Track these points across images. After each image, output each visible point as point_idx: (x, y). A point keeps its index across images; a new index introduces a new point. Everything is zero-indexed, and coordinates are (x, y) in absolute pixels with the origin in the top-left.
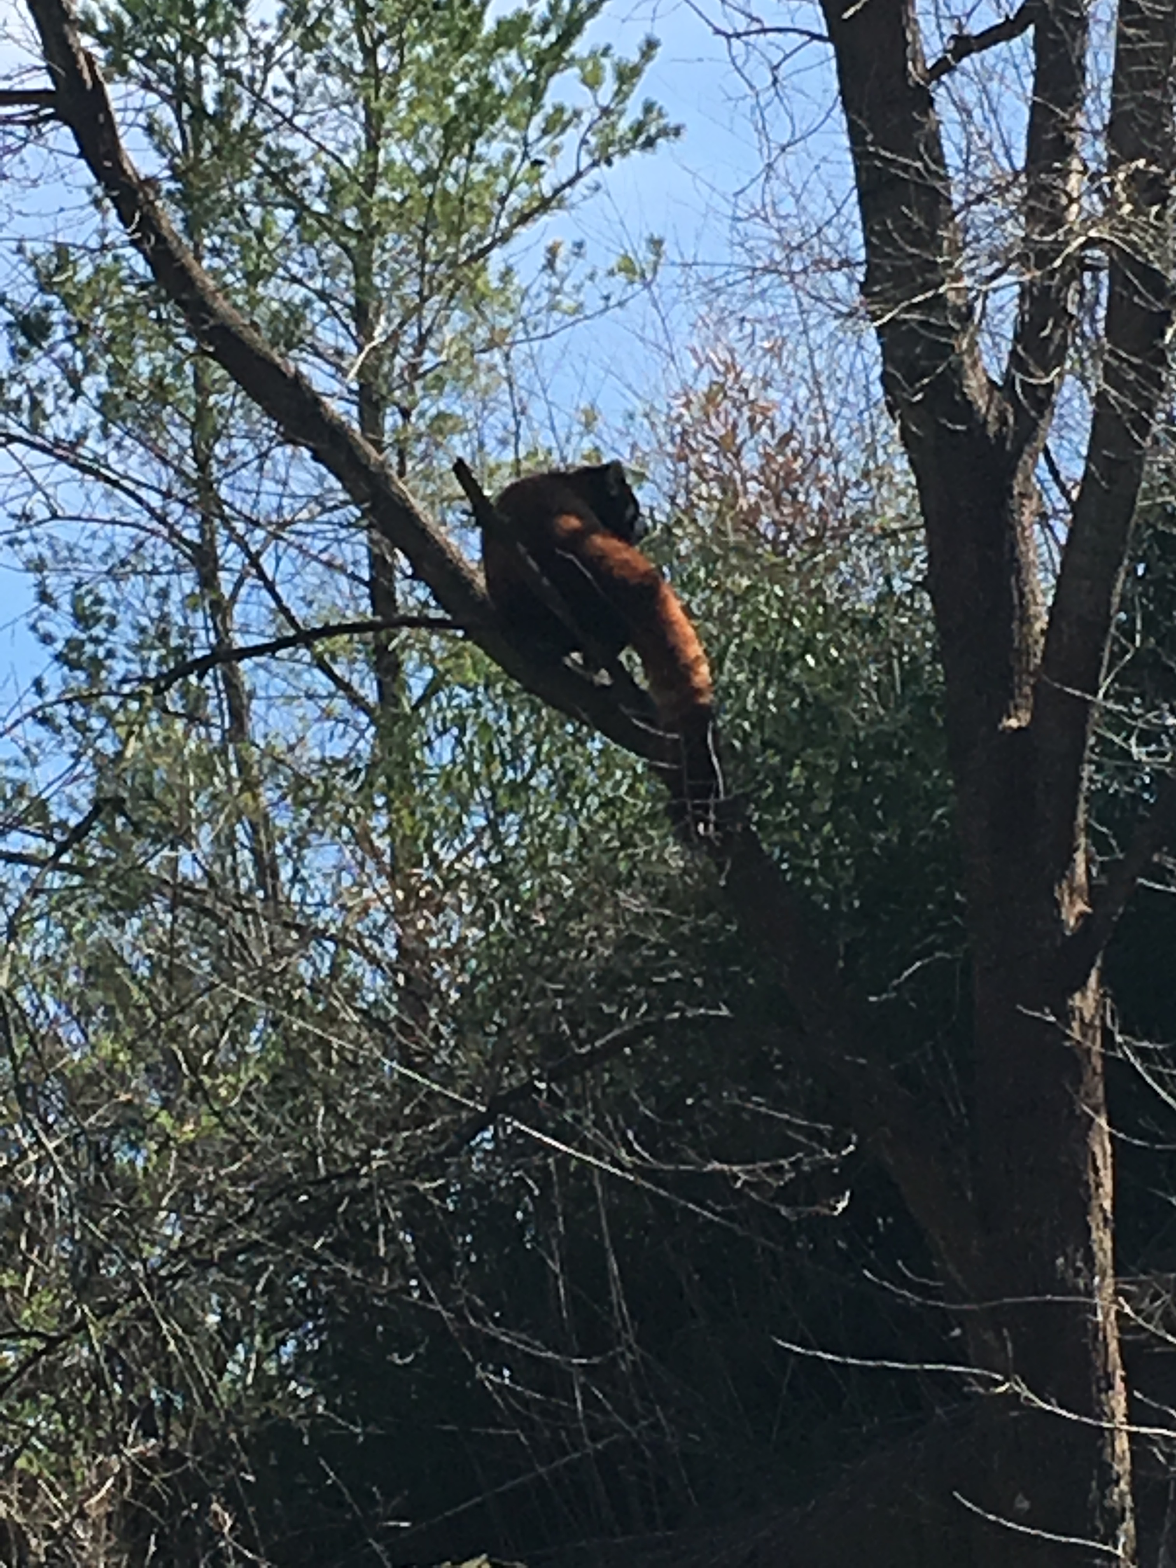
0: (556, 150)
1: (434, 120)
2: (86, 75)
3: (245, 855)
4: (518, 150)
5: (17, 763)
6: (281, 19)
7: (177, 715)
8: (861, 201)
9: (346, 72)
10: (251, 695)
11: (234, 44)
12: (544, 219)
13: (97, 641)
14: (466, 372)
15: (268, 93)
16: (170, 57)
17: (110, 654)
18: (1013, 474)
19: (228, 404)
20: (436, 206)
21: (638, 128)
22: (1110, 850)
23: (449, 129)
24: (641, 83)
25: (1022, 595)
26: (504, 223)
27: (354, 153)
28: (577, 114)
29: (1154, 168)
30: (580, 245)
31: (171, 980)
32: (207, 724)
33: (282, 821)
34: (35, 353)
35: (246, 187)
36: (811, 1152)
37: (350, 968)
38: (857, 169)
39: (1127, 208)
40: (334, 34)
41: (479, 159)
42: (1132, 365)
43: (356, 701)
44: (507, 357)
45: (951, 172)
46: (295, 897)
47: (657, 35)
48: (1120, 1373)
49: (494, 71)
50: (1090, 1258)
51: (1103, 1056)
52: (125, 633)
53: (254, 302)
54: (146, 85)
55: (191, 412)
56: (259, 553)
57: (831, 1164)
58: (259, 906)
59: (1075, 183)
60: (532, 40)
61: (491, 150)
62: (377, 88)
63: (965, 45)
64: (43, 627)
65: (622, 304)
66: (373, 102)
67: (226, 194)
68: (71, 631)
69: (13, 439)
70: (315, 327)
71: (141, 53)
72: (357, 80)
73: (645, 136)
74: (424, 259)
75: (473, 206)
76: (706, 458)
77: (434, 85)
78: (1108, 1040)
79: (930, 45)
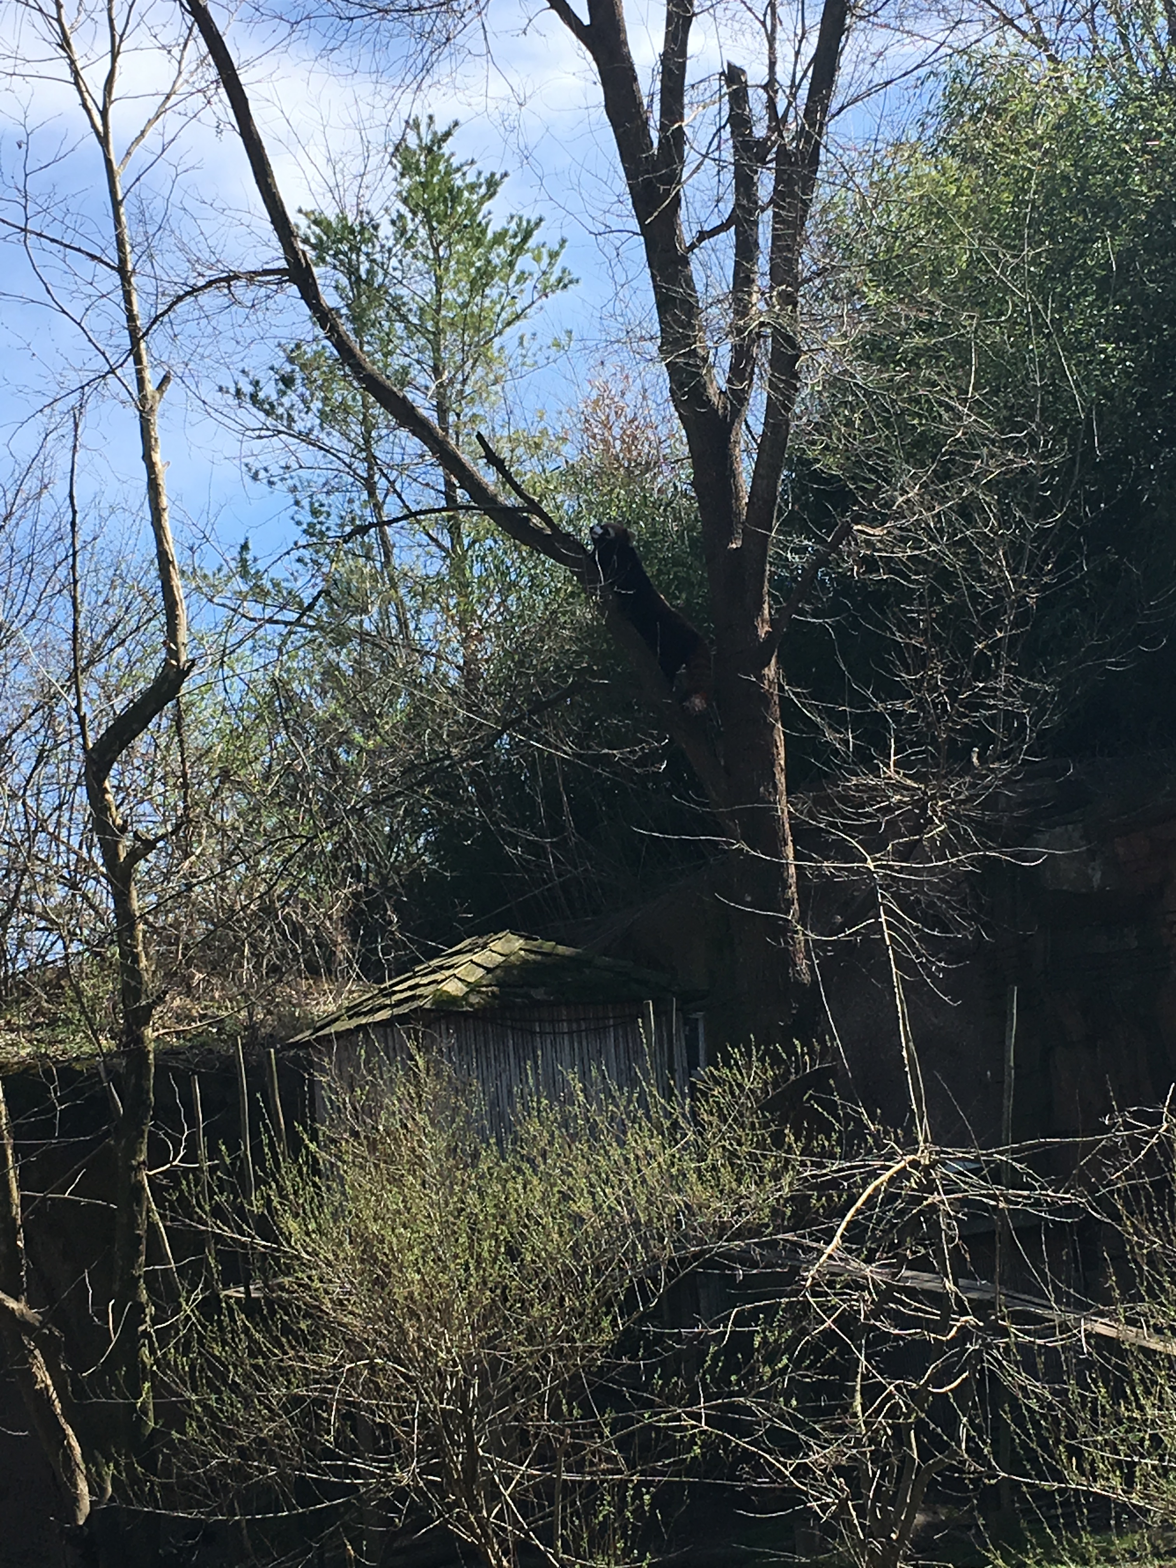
0: (522, 291)
1: (465, 279)
2: (303, 261)
3: (393, 619)
4: (505, 291)
5: (288, 580)
6: (394, 234)
7: (360, 556)
8: (658, 308)
9: (426, 258)
10: (394, 546)
11: (374, 246)
12: (518, 324)
13: (321, 523)
14: (484, 395)
15: (390, 270)
16: (345, 254)
17: (328, 529)
18: (730, 432)
19: (377, 412)
20: (468, 319)
21: (560, 280)
22: (780, 603)
23: (473, 282)
24: (560, 259)
25: (736, 488)
26: (500, 326)
27: (429, 296)
28: (531, 274)
29: (789, 289)
30: (534, 334)
31: (360, 676)
32: (374, 560)
33: (409, 603)
34: (289, 392)
35: (382, 313)
36: (648, 743)
37: (442, 669)
38: (656, 294)
39: (778, 307)
40: (419, 241)
41: (487, 296)
42: (782, 381)
43: (440, 546)
44: (503, 388)
45: (699, 295)
46: (417, 637)
47: (566, 236)
48: (790, 838)
49: (492, 256)
50: (775, 787)
51: (780, 697)
52: (334, 520)
53: (386, 366)
54: (335, 267)
55: (361, 417)
56: (394, 481)
57: (657, 749)
58: (400, 642)
59: (755, 298)
60: (509, 241)
61: (492, 292)
62: (440, 266)
63: (703, 236)
64: (298, 517)
65: (555, 361)
66: (438, 272)
67: (373, 316)
68: (310, 519)
69: (280, 432)
70: (415, 376)
71: (331, 252)
72: (430, 262)
73: (563, 284)
74: (464, 344)
75: (485, 318)
76: (596, 430)
77: (465, 263)
78: (781, 688)
79: (688, 235)
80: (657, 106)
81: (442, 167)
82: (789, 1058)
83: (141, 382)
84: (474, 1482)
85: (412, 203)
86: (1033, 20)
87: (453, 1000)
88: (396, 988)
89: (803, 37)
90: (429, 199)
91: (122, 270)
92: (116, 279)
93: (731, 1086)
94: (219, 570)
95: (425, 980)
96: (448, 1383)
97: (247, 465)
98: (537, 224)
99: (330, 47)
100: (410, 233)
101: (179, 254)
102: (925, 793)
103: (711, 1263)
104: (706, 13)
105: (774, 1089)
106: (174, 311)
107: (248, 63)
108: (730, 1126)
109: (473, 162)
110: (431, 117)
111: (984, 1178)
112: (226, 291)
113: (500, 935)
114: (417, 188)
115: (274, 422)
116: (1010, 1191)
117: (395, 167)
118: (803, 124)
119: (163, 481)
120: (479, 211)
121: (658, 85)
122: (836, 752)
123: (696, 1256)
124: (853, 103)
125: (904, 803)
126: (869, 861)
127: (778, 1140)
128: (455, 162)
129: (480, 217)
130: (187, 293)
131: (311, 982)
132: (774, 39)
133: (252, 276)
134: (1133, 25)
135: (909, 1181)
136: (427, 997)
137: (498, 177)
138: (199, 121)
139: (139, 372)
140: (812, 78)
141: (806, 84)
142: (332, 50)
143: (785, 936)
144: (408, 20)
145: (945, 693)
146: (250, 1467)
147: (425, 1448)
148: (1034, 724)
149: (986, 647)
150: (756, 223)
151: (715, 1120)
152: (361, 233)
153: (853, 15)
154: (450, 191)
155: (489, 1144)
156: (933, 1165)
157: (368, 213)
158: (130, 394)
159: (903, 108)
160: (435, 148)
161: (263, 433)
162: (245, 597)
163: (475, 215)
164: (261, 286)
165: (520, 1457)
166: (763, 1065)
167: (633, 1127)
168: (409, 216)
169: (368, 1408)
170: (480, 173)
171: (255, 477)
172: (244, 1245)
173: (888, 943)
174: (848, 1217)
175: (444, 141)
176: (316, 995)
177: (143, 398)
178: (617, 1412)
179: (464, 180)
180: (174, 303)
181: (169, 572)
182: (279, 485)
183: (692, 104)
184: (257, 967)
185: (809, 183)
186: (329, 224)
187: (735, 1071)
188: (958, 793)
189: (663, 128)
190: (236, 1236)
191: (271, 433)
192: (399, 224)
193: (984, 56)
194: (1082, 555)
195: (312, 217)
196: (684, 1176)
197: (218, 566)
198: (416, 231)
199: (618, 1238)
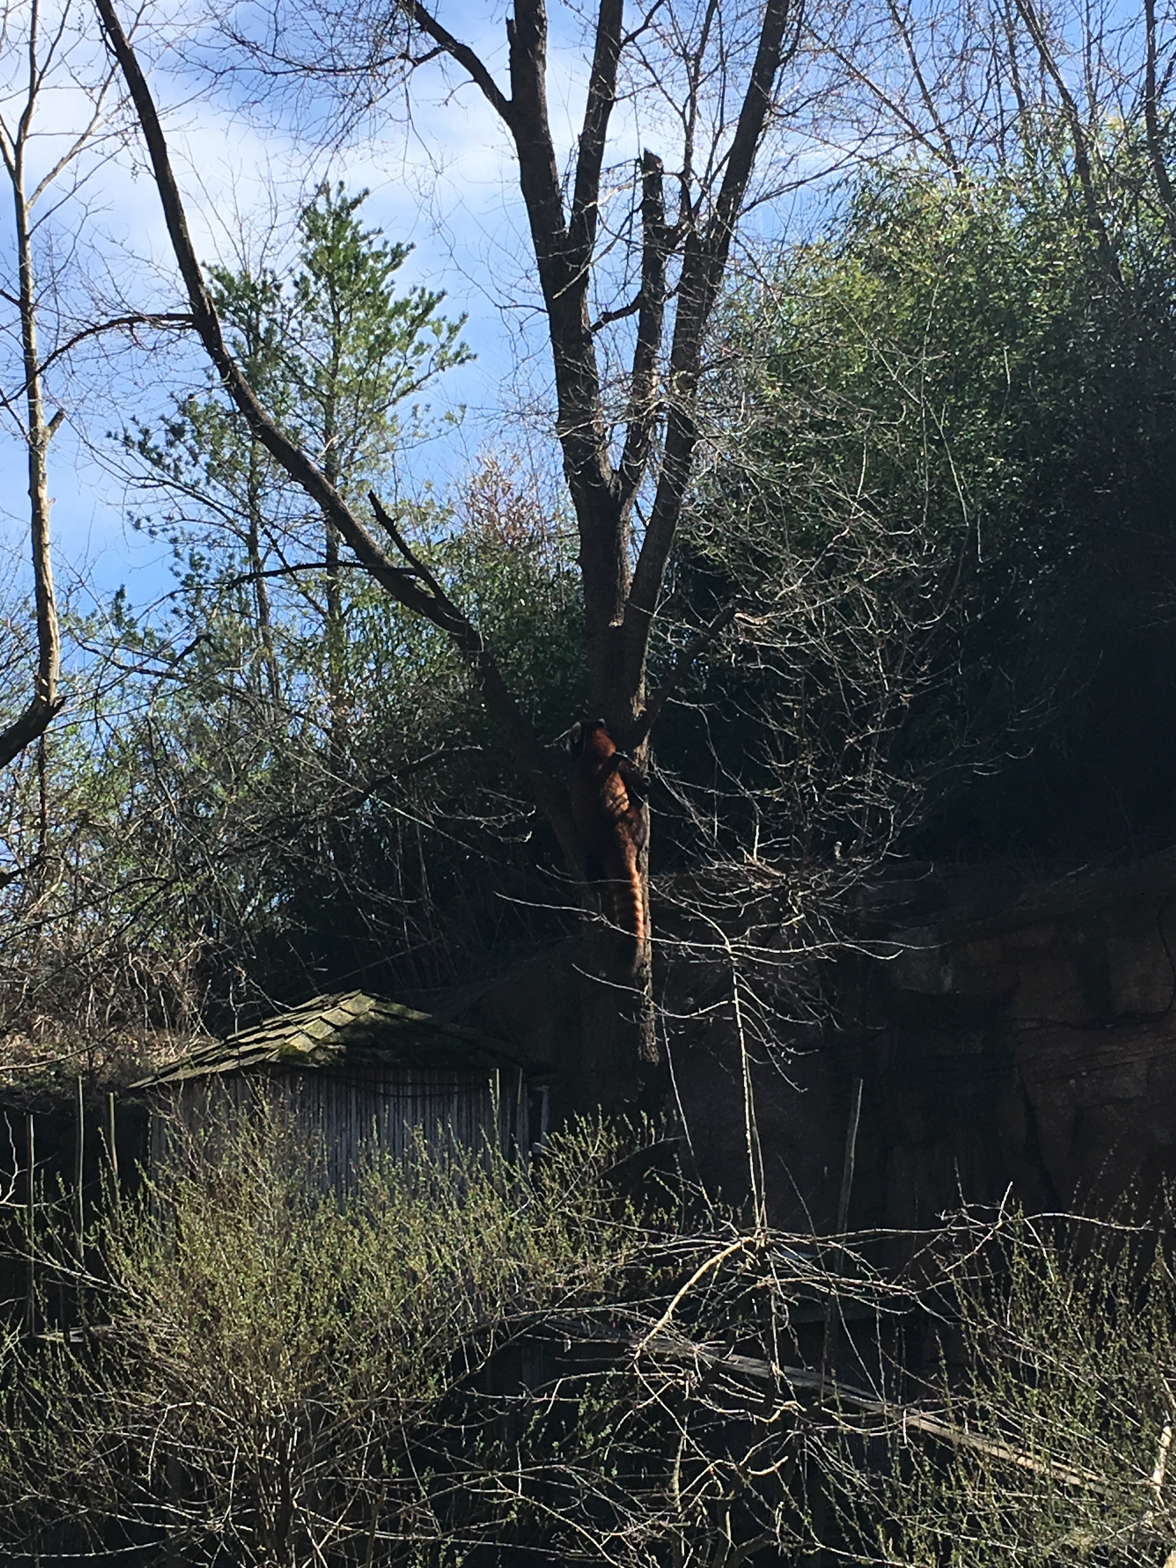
0: (419, 362)
1: (364, 345)
2: (208, 308)
3: (264, 677)
4: (402, 361)
5: (161, 630)
6: (296, 296)
7: (235, 612)
9: (325, 322)
10: (270, 606)
11: (274, 306)
12: (412, 394)
13: (200, 576)
14: (373, 462)
15: (289, 331)
16: (245, 312)
17: (206, 582)
18: (620, 512)
19: (265, 469)
20: (364, 386)
21: (458, 354)
22: (656, 684)
23: (371, 349)
24: (459, 333)
25: (622, 567)
26: (394, 395)
27: (326, 359)
28: (429, 346)
29: (690, 374)
30: (428, 406)
32: (250, 617)
33: (282, 661)
34: (178, 443)
35: (278, 373)
36: (516, 813)
37: (310, 731)
39: (677, 391)
40: (320, 305)
41: (384, 365)
42: (676, 462)
43: (317, 608)
44: (393, 457)
45: (599, 371)
46: (286, 697)
47: (468, 310)
49: (393, 325)
52: (213, 573)
54: (234, 324)
55: (248, 474)
56: (277, 540)
57: (524, 818)
58: (269, 701)
59: (654, 380)
60: (410, 312)
61: (390, 361)
62: (339, 330)
63: (608, 317)
64: (176, 568)
65: (446, 434)
66: (337, 336)
67: (268, 376)
68: (190, 571)
69: (165, 483)
70: (306, 438)
71: (231, 309)
72: (330, 326)
73: (460, 358)
74: (357, 409)
75: (381, 386)
76: (482, 506)
77: (364, 330)
78: (651, 768)
79: (593, 316)
80: (572, 187)
81: (349, 233)
82: (635, 1129)
83: (33, 418)
84: (286, 1535)
85: (316, 267)
86: (944, 138)
87: (300, 1055)
88: (241, 1041)
89: (720, 131)
90: (333, 264)
91: (24, 304)
92: (17, 311)
93: (575, 1153)
94: (93, 615)
95: (272, 1034)
96: (267, 1434)
97: (129, 513)
98: (439, 298)
99: (252, 100)
100: (311, 296)
101: (84, 291)
102: (786, 882)
103: (540, 1330)
104: (627, 99)
105: (617, 1160)
106: (74, 348)
107: (167, 110)
108: (571, 1193)
109: (380, 231)
110: (341, 184)
111: (816, 1263)
112: (128, 332)
113: (350, 995)
114: (322, 253)
115: (161, 472)
116: (843, 1279)
117: (302, 230)
118: (715, 214)
119: (47, 516)
120: (382, 280)
121: (574, 166)
122: (701, 837)
123: (526, 1322)
124: (764, 199)
125: (765, 890)
126: (727, 943)
127: (618, 1211)
128: (362, 230)
129: (382, 286)
130: (89, 331)
131: (154, 1032)
132: (692, 130)
133: (156, 320)
134: (1042, 151)
135: (744, 1262)
136: (272, 1050)
137: (404, 248)
138: (115, 160)
139: (32, 406)
140: (727, 173)
141: (720, 177)
142: (255, 102)
143: (638, 1011)
144: (331, 79)
145: (814, 783)
146: (61, 1504)
147: (240, 1496)
148: (898, 820)
149: (857, 741)
150: (662, 307)
151: (556, 1186)
152: (263, 291)
153: (771, 112)
154: (356, 258)
155: (328, 1196)
156: (769, 1248)
157: (272, 272)
158: (22, 428)
159: (812, 209)
160: (343, 215)
161: (148, 482)
162: (118, 644)
163: (379, 283)
164: (164, 330)
165: (335, 1512)
166: (609, 1135)
167: (474, 1188)
168: (313, 279)
169: (185, 1453)
170: (386, 243)
171: (137, 526)
172: (71, 1279)
173: (740, 1025)
174: (682, 1292)
175: (353, 208)
176: (157, 1047)
177: (34, 435)
178: (437, 1472)
179: (370, 248)
180: (75, 340)
181: (47, 608)
182: (160, 535)
183: (606, 187)
184: (100, 1013)
185: (717, 273)
186: (232, 280)
187: (581, 1139)
188: (818, 884)
189: (576, 208)
190: (67, 1270)
191: (156, 483)
192: (302, 286)
193: (894, 168)
194: (957, 659)
195: (215, 272)
196: (522, 1239)
197: (91, 610)
198: (318, 294)
199: (450, 1299)
